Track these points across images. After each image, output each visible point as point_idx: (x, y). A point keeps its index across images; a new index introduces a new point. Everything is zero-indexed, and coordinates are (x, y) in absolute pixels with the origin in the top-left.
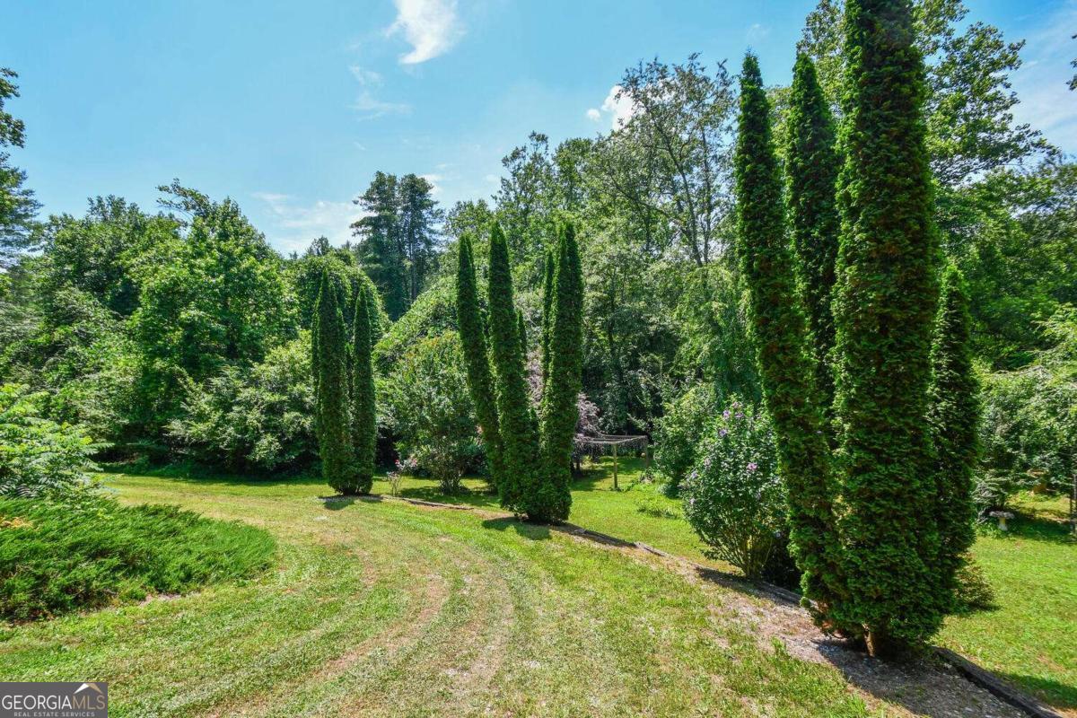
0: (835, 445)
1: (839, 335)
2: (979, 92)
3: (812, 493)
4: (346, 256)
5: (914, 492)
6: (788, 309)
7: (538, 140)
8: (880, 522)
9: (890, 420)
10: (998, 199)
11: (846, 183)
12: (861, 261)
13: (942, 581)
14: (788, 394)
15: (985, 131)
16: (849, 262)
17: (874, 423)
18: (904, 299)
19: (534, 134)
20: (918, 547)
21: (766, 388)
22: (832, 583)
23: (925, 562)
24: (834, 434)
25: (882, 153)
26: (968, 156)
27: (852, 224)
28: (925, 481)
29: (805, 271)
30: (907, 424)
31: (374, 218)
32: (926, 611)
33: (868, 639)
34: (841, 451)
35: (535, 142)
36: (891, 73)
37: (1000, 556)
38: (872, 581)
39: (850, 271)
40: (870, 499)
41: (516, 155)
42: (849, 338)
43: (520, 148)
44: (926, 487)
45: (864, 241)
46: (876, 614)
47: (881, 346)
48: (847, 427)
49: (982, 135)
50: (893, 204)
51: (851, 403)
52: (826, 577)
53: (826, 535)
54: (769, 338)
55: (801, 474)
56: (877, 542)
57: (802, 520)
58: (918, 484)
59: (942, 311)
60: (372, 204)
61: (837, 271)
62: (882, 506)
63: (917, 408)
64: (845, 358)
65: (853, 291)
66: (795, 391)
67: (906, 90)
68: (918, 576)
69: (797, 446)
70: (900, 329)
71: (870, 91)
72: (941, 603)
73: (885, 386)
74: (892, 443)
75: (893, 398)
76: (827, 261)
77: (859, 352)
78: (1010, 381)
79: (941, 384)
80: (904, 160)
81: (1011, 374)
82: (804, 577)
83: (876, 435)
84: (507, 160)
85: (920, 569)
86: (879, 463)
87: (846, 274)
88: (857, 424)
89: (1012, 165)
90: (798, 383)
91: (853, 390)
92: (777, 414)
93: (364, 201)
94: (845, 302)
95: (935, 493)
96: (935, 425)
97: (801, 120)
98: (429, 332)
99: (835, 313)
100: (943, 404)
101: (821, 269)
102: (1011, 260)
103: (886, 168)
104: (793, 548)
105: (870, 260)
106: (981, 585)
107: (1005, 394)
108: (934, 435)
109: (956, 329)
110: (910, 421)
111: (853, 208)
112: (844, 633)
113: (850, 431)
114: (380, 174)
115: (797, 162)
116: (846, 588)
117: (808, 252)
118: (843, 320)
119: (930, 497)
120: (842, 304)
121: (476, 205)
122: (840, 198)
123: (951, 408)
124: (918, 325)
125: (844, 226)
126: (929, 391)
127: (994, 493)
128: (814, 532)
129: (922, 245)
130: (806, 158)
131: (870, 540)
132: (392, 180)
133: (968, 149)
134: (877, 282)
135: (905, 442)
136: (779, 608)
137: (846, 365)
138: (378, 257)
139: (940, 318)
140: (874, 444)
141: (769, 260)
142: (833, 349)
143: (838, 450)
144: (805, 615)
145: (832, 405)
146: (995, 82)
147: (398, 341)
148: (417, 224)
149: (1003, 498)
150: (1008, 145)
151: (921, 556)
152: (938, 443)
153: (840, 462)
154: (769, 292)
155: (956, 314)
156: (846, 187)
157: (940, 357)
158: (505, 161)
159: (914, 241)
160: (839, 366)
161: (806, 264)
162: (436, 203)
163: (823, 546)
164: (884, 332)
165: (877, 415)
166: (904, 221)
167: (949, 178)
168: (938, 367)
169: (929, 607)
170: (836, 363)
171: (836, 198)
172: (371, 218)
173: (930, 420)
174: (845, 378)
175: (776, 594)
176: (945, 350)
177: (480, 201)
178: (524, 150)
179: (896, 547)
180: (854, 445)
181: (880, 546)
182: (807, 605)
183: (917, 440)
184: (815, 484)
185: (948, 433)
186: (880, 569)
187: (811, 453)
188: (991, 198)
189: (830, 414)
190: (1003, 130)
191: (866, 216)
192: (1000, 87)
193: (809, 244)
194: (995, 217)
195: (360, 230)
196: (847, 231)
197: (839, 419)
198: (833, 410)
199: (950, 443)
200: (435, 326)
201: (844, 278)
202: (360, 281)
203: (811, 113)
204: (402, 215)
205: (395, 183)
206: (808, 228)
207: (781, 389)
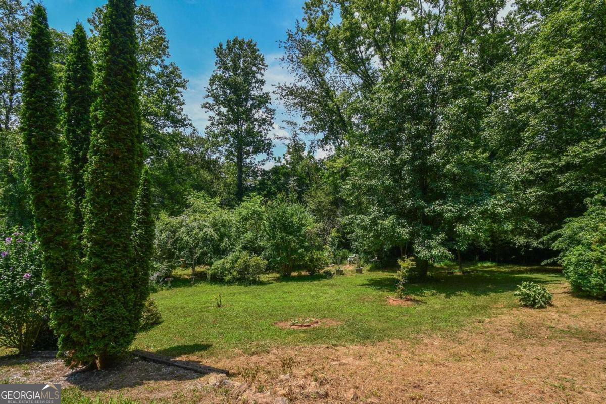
0: (83, 256)
1: (88, 193)
2: (172, 93)
3: (66, 286)
5: (123, 276)
6: (57, 174)
8: (105, 295)
9: (112, 240)
10: (176, 143)
11: (96, 110)
12: (101, 154)
13: (135, 317)
14: (52, 226)
15: (173, 111)
16: (95, 153)
17: (105, 242)
18: (122, 179)
20: (124, 303)
21: (37, 222)
22: (77, 337)
23: (127, 310)
24: (83, 250)
25: (115, 101)
26: (166, 119)
27: (98, 133)
28: (129, 270)
29: (71, 152)
30: (121, 242)
32: (127, 335)
33: (98, 361)
34: (86, 259)
36: (123, 63)
37: (167, 298)
38: (99, 328)
39: (95, 158)
40: (100, 284)
42: (92, 195)
44: (129, 272)
45: (103, 144)
46: (101, 346)
47: (110, 201)
48: (89, 245)
49: (172, 112)
50: (119, 129)
51: (92, 232)
52: (73, 335)
53: (74, 310)
54: (41, 189)
55: (59, 275)
56: (103, 306)
57: (59, 304)
58: (125, 271)
59: (141, 187)
61: (88, 156)
62: (106, 286)
63: (126, 234)
64: (90, 207)
65: (96, 169)
66: (57, 224)
67: (129, 75)
68: (123, 318)
69: (57, 259)
70: (121, 193)
71: (112, 66)
72: (134, 328)
73: (111, 222)
74: (113, 252)
75: (115, 228)
76: (85, 150)
77: (98, 203)
78: (174, 221)
79: (138, 222)
80: (126, 109)
81: (175, 218)
82: (60, 340)
83: (105, 248)
85: (124, 314)
86: (106, 263)
87: (93, 159)
88: (96, 243)
89: (181, 129)
90: (61, 220)
91: (94, 224)
92: (44, 239)
94: (91, 175)
95: (133, 275)
96: (135, 242)
97: (75, 63)
99: (85, 180)
100: (139, 231)
101: (81, 153)
102: (179, 169)
103: (117, 110)
104: (52, 323)
105: (107, 155)
106: (157, 314)
107: (172, 227)
108: (135, 246)
109: (147, 196)
110: (123, 240)
111: (98, 124)
112: (84, 363)
113: (91, 247)
115: (70, 86)
116: (85, 337)
117: (74, 141)
118: (90, 185)
119: (131, 277)
120: (90, 176)
122: (92, 116)
123: (142, 233)
124: (128, 192)
125: (93, 133)
126: (133, 225)
127: (167, 270)
128: (67, 309)
129: (132, 153)
130: (76, 86)
131: (100, 306)
133: (167, 116)
134: (109, 167)
135: (119, 251)
136: (43, 365)
137: (91, 210)
139: (140, 191)
140: (104, 253)
141: (44, 139)
142: (84, 201)
143: (84, 258)
144: (61, 362)
145: (82, 232)
146: (178, 92)
149: (170, 272)
150: (180, 121)
151: (125, 308)
152: (136, 250)
153: (86, 266)
154: (42, 160)
155: (147, 189)
156: (96, 112)
157: (139, 209)
159: (128, 151)
160: (86, 209)
161: (72, 148)
163: (71, 316)
164: (112, 194)
165: (106, 238)
166: (124, 139)
167: (158, 126)
168: (138, 213)
169: (128, 332)
170: (85, 208)
171: (91, 116)
173: (133, 239)
174: (90, 217)
175: (42, 357)
176: (141, 206)
179: (113, 307)
180: (94, 254)
181: (104, 308)
182: (62, 356)
183: (125, 249)
184: (68, 280)
185: (140, 245)
186: (104, 320)
187: (66, 262)
188: (172, 141)
189: (81, 238)
190: (179, 113)
191: (105, 131)
192: (179, 95)
193: (74, 137)
194: (174, 149)
196: (95, 136)
197: (85, 240)
198: (82, 236)
199: (141, 249)
201: (92, 161)
203: (81, 62)
206: (75, 128)
207: (48, 223)
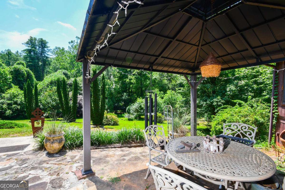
4: (23, 63)
7: (78, 38)
19: (77, 37)
31: (29, 49)
35: (77, 39)
41: (72, 42)
43: (73, 41)
60: (29, 45)
84: (70, 43)
93: (26, 44)
98: (49, 87)
114: (31, 37)
121: (61, 48)
132: (35, 39)
138: (31, 61)
147: (41, 88)
148: (43, 52)
158: (69, 43)
162: (49, 47)
172: (28, 49)
177: (62, 48)
178: (74, 41)
195: (24, 52)
200: (51, 85)
202: (29, 72)
204: (38, 49)
205: (36, 40)
